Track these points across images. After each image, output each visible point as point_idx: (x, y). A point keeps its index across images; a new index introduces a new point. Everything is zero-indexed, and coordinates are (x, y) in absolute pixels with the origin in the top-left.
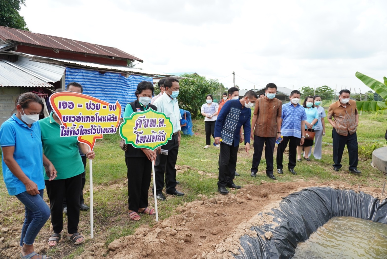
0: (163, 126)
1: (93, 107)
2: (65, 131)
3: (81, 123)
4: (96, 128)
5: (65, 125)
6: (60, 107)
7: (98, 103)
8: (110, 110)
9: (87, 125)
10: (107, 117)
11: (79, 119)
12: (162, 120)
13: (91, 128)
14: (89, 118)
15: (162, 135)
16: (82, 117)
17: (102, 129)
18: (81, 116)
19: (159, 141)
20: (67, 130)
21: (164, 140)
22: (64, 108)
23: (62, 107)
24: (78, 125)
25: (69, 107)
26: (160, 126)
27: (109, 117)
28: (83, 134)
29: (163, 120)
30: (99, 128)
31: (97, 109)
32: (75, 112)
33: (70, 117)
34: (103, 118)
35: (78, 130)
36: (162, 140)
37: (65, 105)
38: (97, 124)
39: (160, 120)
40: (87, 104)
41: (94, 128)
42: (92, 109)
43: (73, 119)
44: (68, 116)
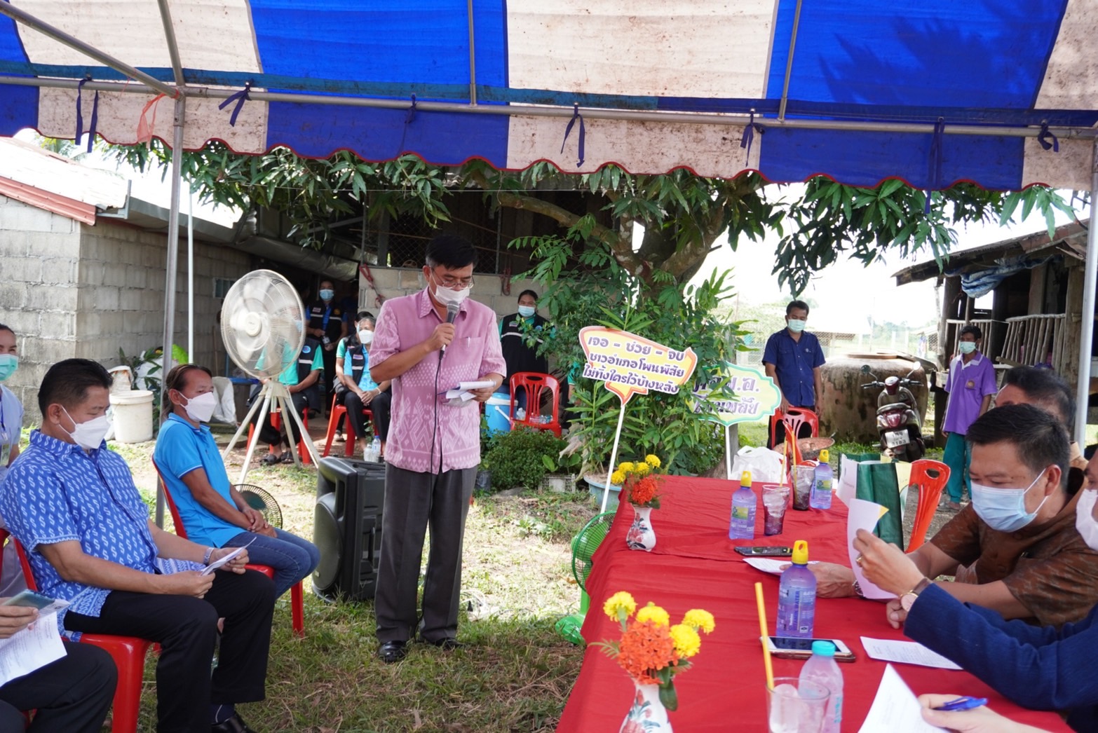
0: (752, 389)
1: (638, 349)
2: (590, 371)
3: (614, 366)
4: (637, 378)
5: (592, 364)
6: (590, 343)
7: (648, 346)
8: (670, 358)
9: (624, 371)
10: (662, 368)
11: (612, 360)
12: (750, 381)
13: (628, 375)
14: (629, 362)
15: (749, 404)
16: (618, 360)
17: (647, 382)
18: (615, 358)
19: (742, 414)
20: (593, 370)
21: (754, 413)
22: (594, 344)
23: (592, 343)
24: (609, 368)
25: (602, 345)
26: (744, 389)
27: (665, 367)
28: (614, 380)
29: (754, 381)
30: (642, 379)
31: (644, 353)
32: (609, 351)
33: (600, 357)
34: (654, 367)
35: (608, 375)
36: (750, 412)
37: (596, 341)
38: (640, 373)
39: (744, 380)
40: (628, 345)
41: (633, 376)
42: (636, 351)
43: (604, 359)
44: (598, 354)
